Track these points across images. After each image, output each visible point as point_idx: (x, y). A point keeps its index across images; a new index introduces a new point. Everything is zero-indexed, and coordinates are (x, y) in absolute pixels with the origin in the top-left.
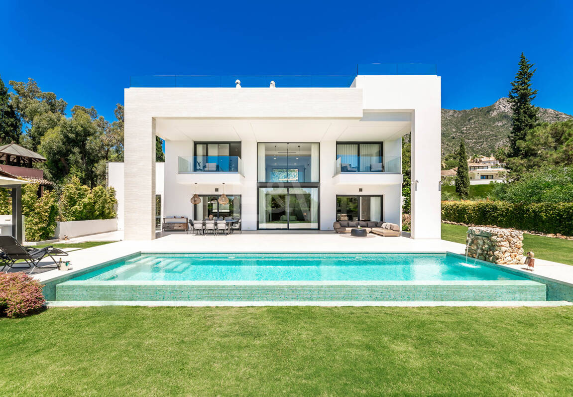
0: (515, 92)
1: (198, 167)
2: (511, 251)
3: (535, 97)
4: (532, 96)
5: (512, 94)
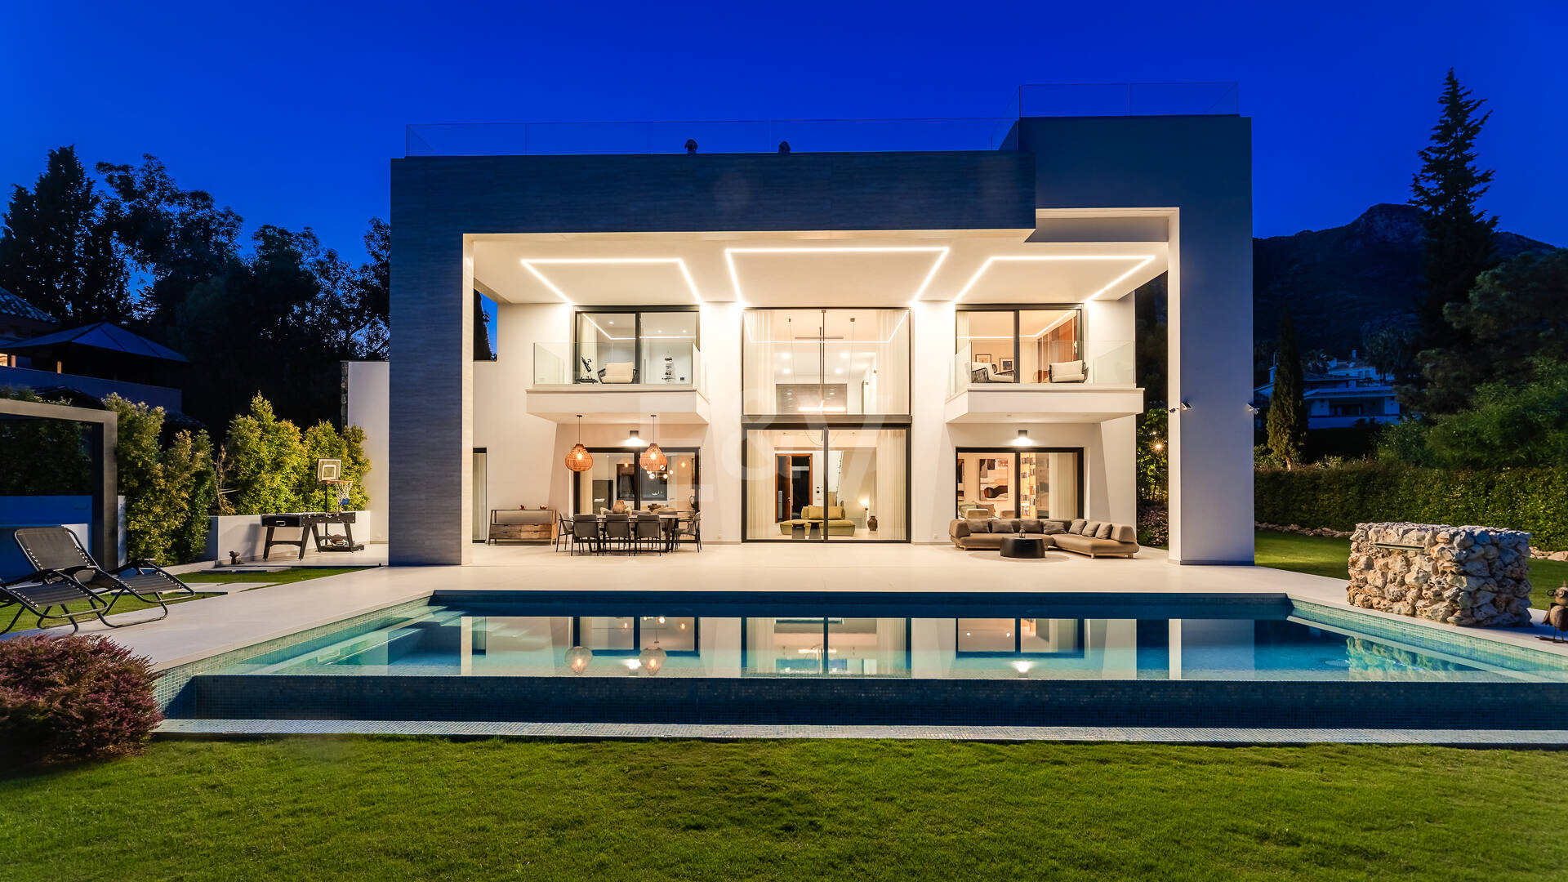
0: (1429, 178)
1: (584, 374)
2: (1496, 589)
3: (1485, 190)
4: (1477, 188)
5: (1422, 184)
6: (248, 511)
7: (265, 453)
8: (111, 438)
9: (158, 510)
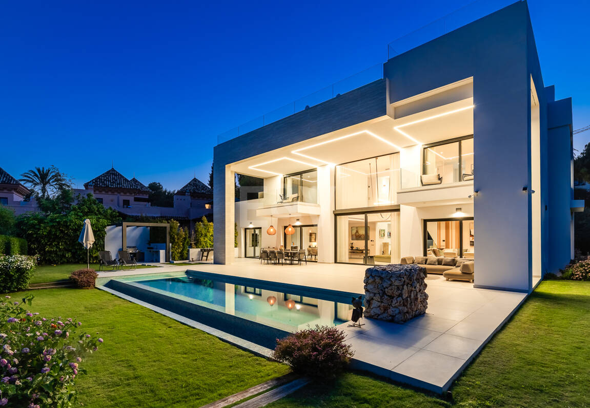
1: (280, 200)
6: (198, 248)
7: (204, 232)
8: (168, 230)
9: (176, 247)
